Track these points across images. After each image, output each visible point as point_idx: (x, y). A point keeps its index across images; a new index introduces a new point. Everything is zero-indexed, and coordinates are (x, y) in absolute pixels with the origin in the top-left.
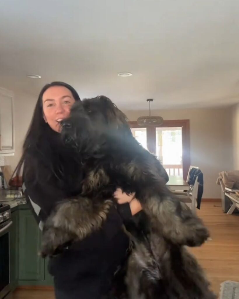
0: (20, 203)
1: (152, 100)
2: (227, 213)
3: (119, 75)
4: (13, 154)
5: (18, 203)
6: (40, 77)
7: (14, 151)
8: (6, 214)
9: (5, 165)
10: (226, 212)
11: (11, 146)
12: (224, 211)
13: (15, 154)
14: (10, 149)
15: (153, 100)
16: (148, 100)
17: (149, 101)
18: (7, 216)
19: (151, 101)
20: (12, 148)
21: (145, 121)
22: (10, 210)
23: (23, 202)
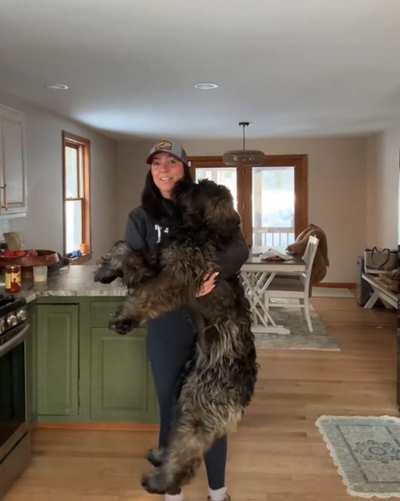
0: (40, 295)
1: (247, 124)
2: (366, 306)
3: (196, 86)
4: (25, 215)
5: (36, 295)
6: (66, 88)
7: (25, 209)
8: (21, 312)
9: (10, 231)
10: (363, 305)
11: (21, 201)
12: (360, 303)
13: (27, 215)
14: (20, 207)
15: (250, 125)
16: (240, 124)
17: (242, 126)
18: (22, 316)
19: (246, 126)
20: (22, 204)
21: (235, 159)
22: (25, 307)
23: (44, 293)
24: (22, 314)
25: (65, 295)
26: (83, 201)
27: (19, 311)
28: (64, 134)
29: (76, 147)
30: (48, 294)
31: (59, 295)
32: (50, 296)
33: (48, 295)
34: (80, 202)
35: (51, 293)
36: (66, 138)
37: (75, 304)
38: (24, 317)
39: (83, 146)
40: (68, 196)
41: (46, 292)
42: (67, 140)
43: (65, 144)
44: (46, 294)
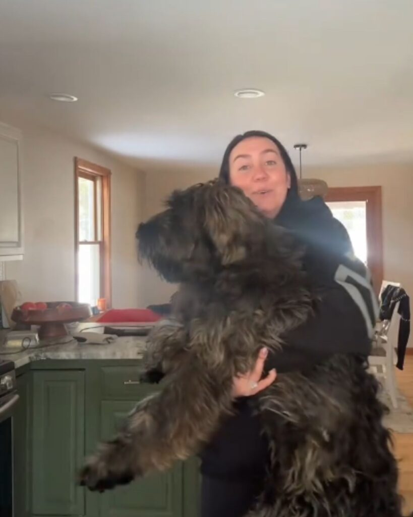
0: (35, 358)
1: (305, 146)
3: (236, 94)
4: (21, 258)
5: (30, 358)
6: (75, 99)
7: (21, 250)
9: (4, 279)
11: (16, 240)
13: (24, 258)
14: (14, 247)
15: (308, 148)
16: (296, 146)
17: (298, 149)
18: (8, 384)
19: (303, 149)
20: (18, 244)
22: (13, 371)
23: (40, 355)
24: (8, 381)
25: (67, 358)
26: (102, 245)
27: (3, 378)
28: (76, 161)
29: (93, 178)
30: (45, 356)
31: (60, 358)
32: (48, 360)
33: (45, 358)
34: (97, 246)
35: (50, 355)
36: (80, 167)
37: (80, 369)
38: (10, 385)
39: (102, 177)
40: (81, 238)
41: (43, 354)
42: (81, 169)
43: (77, 174)
44: (42, 357)
